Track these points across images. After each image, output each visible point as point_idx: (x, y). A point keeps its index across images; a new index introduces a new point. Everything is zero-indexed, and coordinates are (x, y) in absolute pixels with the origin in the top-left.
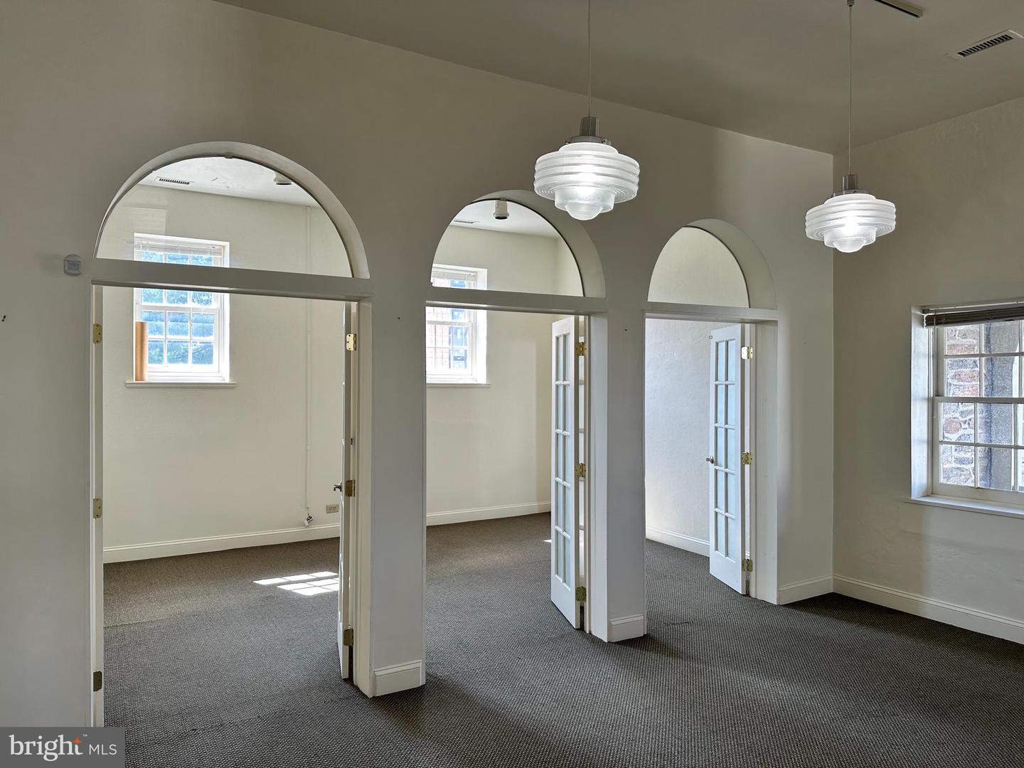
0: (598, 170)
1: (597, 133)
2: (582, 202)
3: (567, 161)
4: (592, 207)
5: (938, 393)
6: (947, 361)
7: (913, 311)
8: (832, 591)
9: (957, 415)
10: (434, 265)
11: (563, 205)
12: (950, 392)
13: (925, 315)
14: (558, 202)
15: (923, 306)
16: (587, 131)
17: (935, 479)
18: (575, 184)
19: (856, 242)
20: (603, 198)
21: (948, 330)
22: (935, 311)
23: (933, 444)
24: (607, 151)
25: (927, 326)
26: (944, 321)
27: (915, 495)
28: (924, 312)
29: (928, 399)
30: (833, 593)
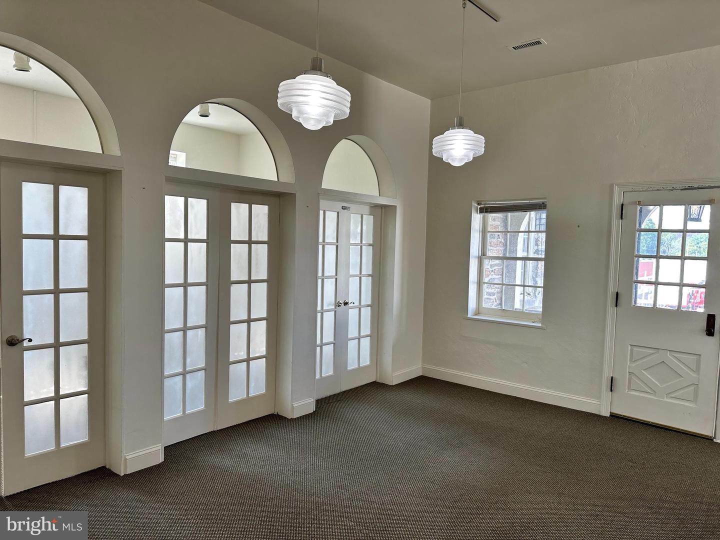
0: (325, 95)
1: (323, 70)
2: (311, 117)
3: (301, 86)
4: (318, 121)
5: (484, 254)
6: (489, 235)
7: (473, 204)
8: (421, 374)
9: (489, 267)
10: (171, 152)
11: (298, 118)
12: (489, 254)
13: (479, 207)
14: (294, 115)
15: (479, 201)
16: (316, 68)
17: (480, 304)
18: (306, 103)
19: (462, 159)
20: (326, 115)
21: (491, 216)
22: (485, 204)
23: (480, 283)
24: (330, 83)
25: (480, 213)
26: (489, 210)
27: (470, 315)
28: (478, 204)
29: (479, 257)
30: (422, 376)
